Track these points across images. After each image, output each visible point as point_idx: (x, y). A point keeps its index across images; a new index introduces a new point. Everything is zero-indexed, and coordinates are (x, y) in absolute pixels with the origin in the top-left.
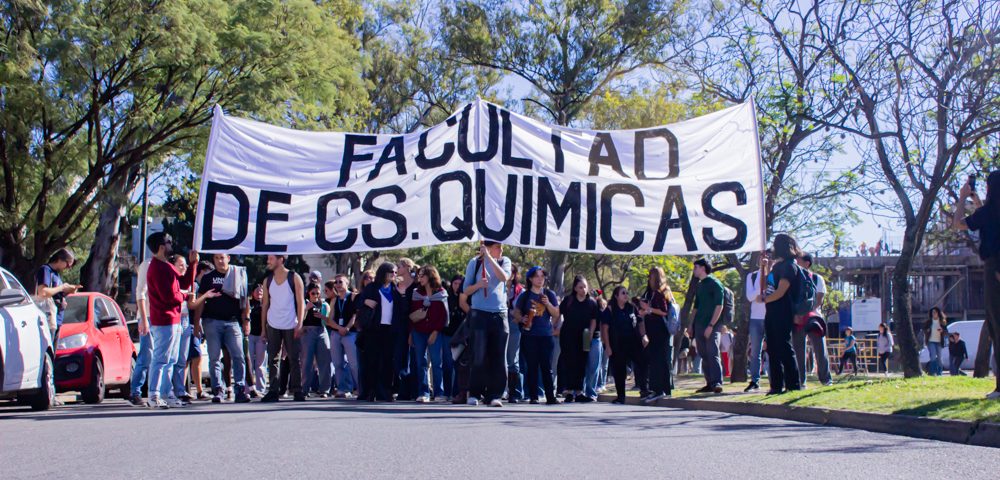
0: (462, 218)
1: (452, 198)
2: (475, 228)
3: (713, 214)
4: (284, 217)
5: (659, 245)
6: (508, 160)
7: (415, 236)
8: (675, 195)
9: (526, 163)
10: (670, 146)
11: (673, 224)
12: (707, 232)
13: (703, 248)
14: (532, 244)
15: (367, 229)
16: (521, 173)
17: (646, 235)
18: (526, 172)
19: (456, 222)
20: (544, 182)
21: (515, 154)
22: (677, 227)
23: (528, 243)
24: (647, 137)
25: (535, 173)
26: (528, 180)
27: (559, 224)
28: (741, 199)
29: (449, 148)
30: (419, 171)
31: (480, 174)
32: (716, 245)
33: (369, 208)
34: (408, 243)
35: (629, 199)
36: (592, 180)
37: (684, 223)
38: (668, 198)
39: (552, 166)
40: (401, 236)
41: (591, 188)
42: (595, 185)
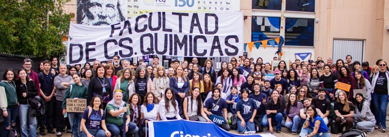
0: (150, 48)
1: (147, 42)
2: (154, 51)
3: (228, 45)
4: (94, 50)
5: (212, 54)
6: (164, 30)
7: (136, 53)
8: (216, 39)
9: (170, 30)
10: (216, 20)
11: (216, 47)
12: (226, 50)
13: (225, 55)
14: (173, 55)
15: (121, 52)
16: (169, 33)
17: (208, 51)
18: (170, 33)
19: (148, 49)
20: (176, 36)
21: (166, 28)
22: (217, 48)
23: (172, 54)
24: (209, 16)
25: (173, 33)
26: (171, 35)
27: (181, 49)
28: (237, 41)
29: (146, 26)
30: (136, 33)
31: (156, 34)
32: (229, 54)
33: (121, 45)
34: (133, 56)
35: (202, 40)
36: (191, 34)
37: (219, 47)
38: (214, 40)
39: (178, 31)
40: (131, 54)
41: (191, 37)
42: (192, 36)
